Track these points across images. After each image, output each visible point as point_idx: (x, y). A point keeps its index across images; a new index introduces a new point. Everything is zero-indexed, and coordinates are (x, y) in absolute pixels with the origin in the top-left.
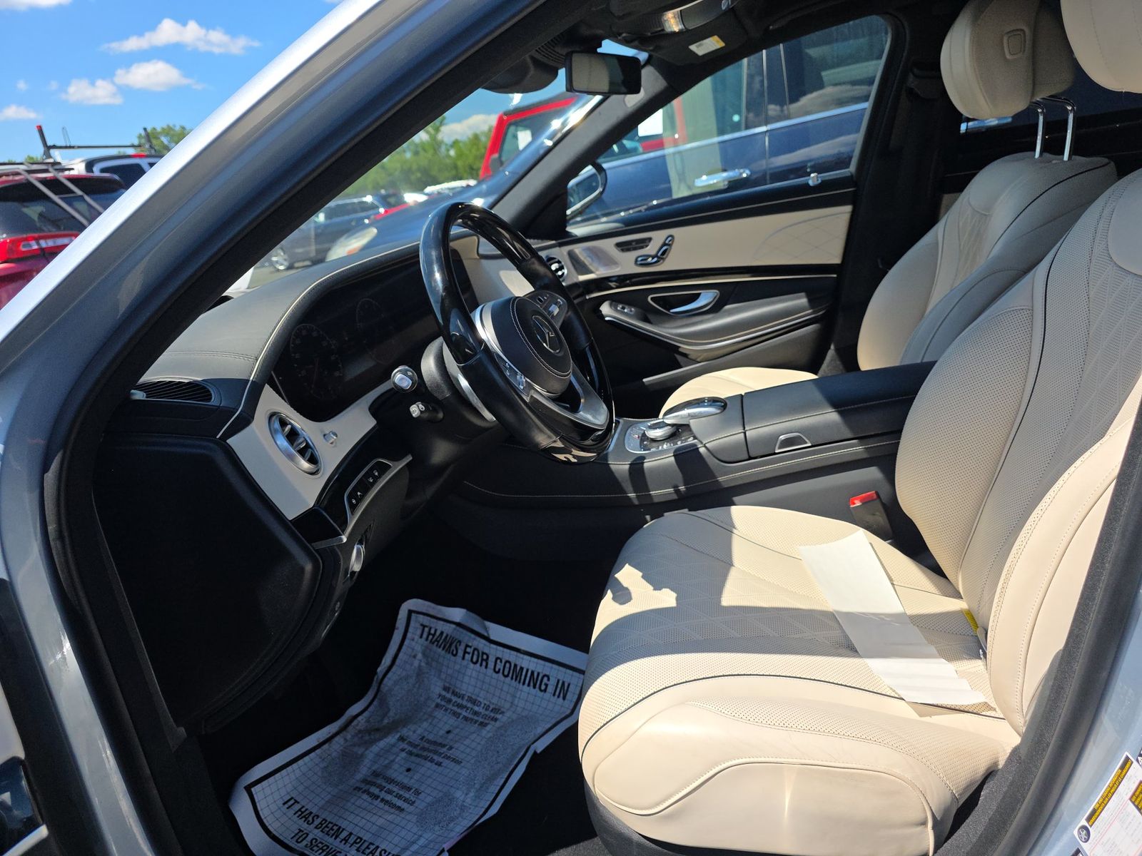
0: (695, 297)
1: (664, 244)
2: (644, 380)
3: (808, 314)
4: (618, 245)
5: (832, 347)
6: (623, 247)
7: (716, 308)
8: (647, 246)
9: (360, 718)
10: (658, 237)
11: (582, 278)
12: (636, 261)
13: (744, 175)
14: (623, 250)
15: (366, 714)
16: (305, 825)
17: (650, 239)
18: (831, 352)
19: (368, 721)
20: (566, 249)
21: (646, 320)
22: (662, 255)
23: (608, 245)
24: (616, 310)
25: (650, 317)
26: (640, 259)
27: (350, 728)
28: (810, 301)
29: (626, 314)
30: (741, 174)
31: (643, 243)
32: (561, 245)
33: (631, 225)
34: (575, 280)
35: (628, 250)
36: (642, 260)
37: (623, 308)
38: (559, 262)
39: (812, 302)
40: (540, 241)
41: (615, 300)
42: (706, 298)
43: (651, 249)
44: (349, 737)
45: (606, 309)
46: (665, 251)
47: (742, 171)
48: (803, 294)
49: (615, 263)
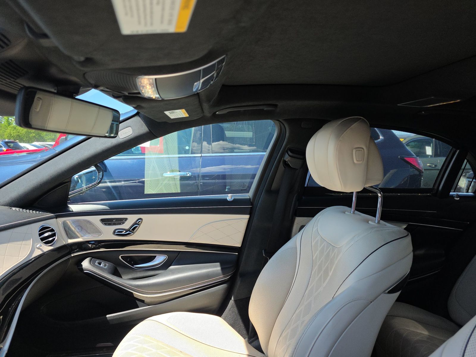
0: (152, 259)
1: (135, 224)
2: (108, 316)
3: (221, 278)
4: (103, 221)
5: (232, 298)
6: (105, 222)
7: (165, 266)
8: (123, 223)
10: (132, 219)
11: (70, 241)
12: (114, 232)
14: (105, 224)
17: (126, 219)
18: (232, 302)
20: (61, 220)
21: (116, 273)
22: (133, 229)
23: (96, 220)
24: (94, 265)
25: (120, 270)
26: (117, 231)
28: (222, 269)
29: (101, 269)
30: (187, 174)
31: (121, 221)
32: (57, 217)
33: (114, 209)
34: (64, 243)
35: (110, 224)
36: (118, 232)
37: (100, 264)
38: (52, 230)
41: (94, 256)
42: (160, 259)
43: (127, 225)
45: (86, 264)
46: (136, 227)
47: (188, 173)
48: (218, 264)
49: (99, 232)
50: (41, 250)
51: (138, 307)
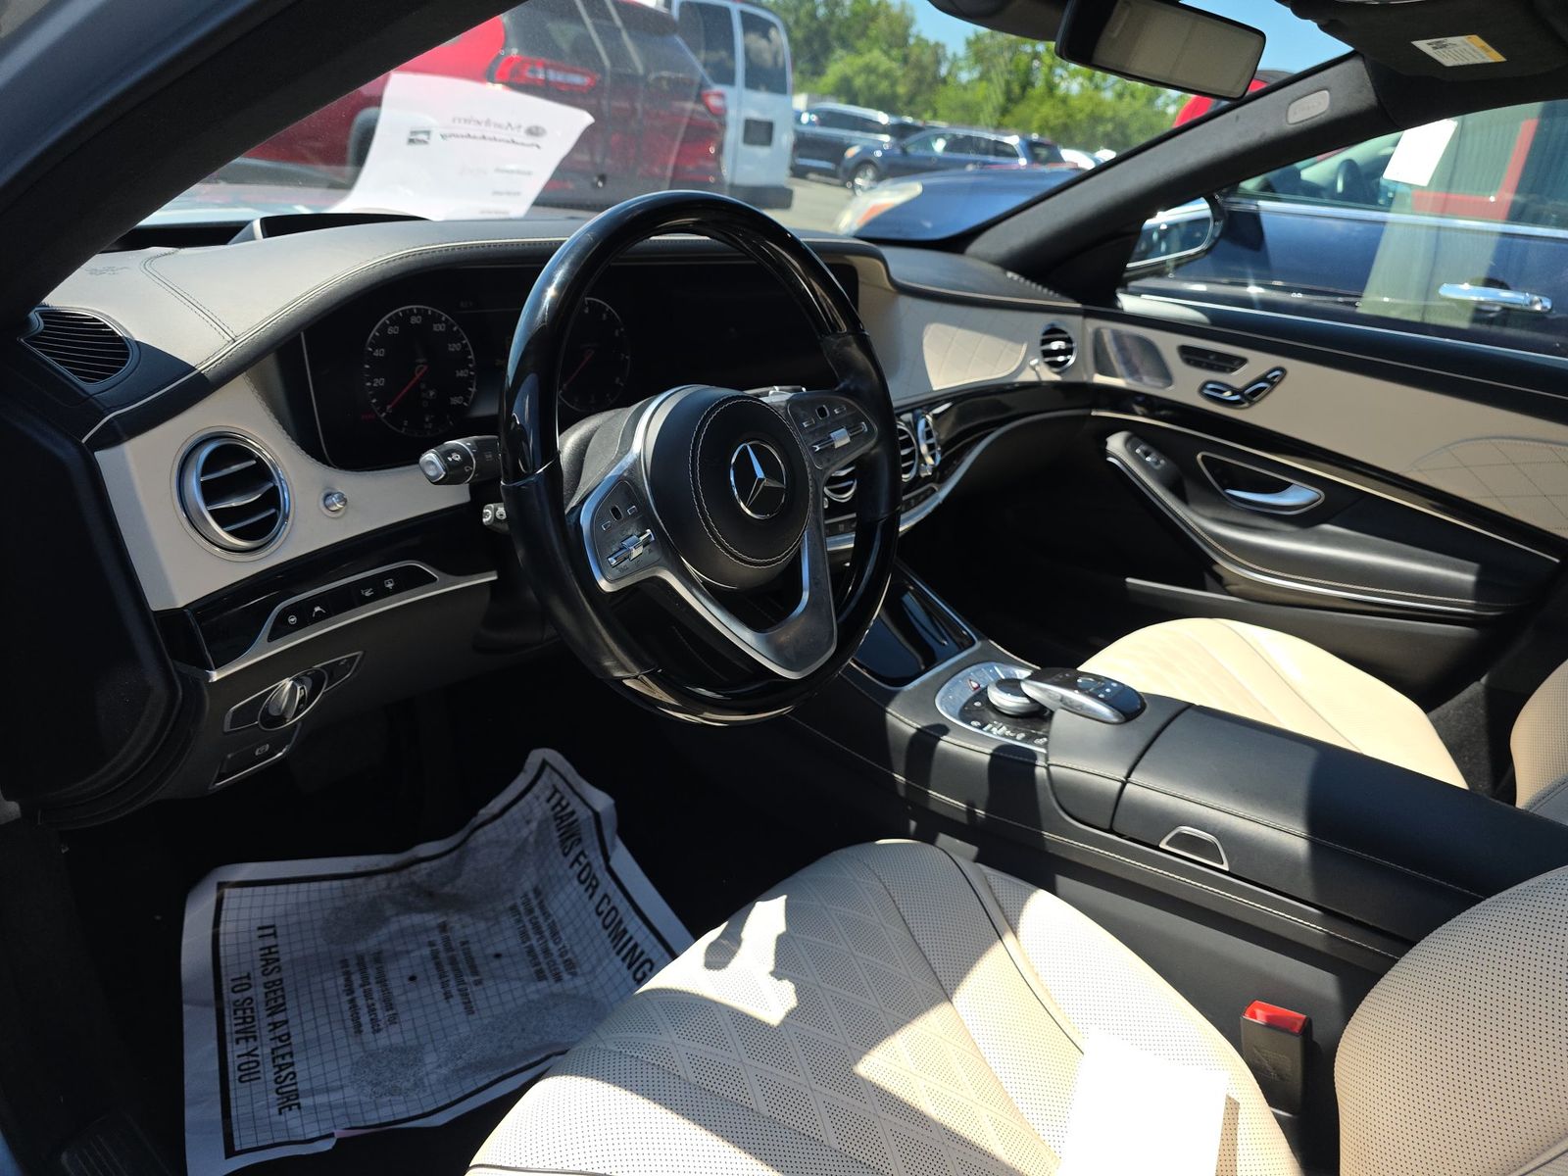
0: (1279, 487)
1: (1263, 379)
2: (1129, 580)
3: (1464, 606)
4: (1184, 350)
5: (1483, 680)
6: (1190, 356)
7: (1305, 520)
8: (1233, 370)
9: (424, 865)
10: (1259, 363)
11: (1099, 379)
12: (1204, 386)
13: (1538, 307)
14: (1188, 361)
15: (435, 863)
16: (258, 973)
17: (1243, 361)
18: (1476, 688)
19: (429, 875)
20: (1092, 324)
21: (1177, 490)
22: (1250, 395)
23: (1168, 344)
24: (1132, 453)
25: (1190, 488)
26: (1210, 386)
27: (405, 872)
28: (1479, 584)
29: (1146, 466)
30: (1532, 303)
31: (1231, 363)
32: (1087, 314)
33: (1221, 326)
34: (1085, 379)
35: (1198, 364)
36: (1212, 390)
37: (1147, 454)
38: (1068, 341)
39: (1481, 588)
40: (1057, 295)
41: (1138, 435)
42: (1298, 496)
43: (1239, 378)
44: (395, 883)
45: (1116, 443)
46: (1261, 389)
47: (1536, 298)
48: (1475, 566)
49: (1166, 376)
50: (1037, 374)
51: (1204, 589)
